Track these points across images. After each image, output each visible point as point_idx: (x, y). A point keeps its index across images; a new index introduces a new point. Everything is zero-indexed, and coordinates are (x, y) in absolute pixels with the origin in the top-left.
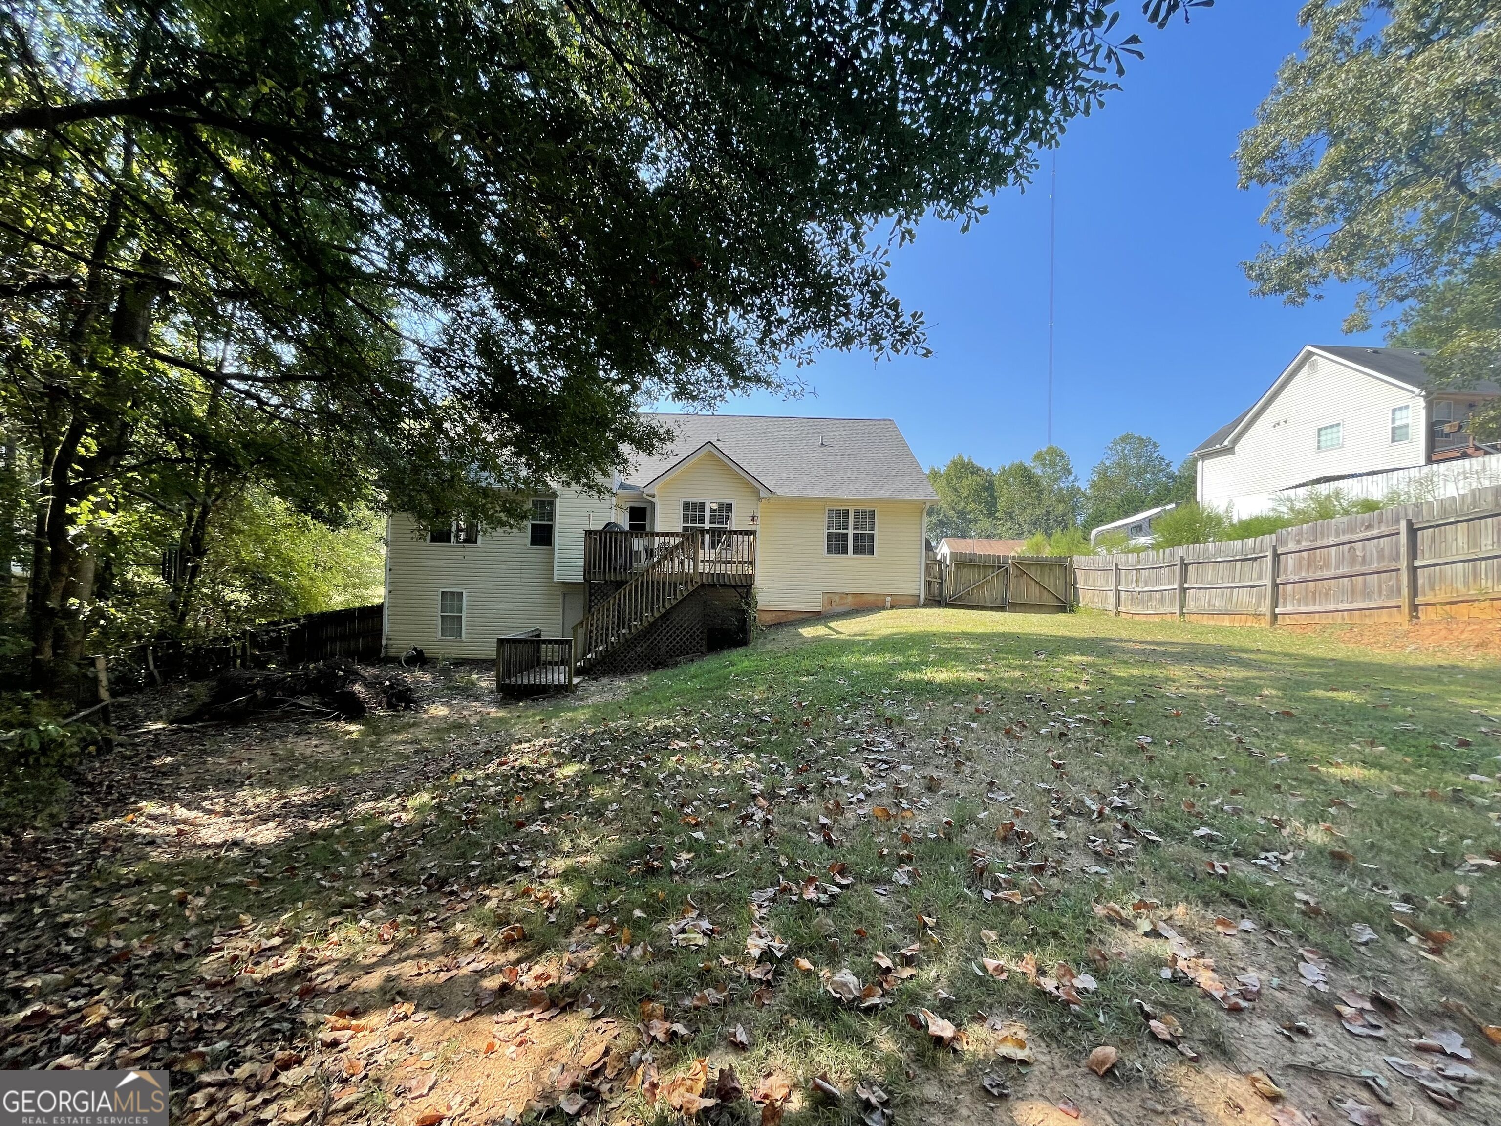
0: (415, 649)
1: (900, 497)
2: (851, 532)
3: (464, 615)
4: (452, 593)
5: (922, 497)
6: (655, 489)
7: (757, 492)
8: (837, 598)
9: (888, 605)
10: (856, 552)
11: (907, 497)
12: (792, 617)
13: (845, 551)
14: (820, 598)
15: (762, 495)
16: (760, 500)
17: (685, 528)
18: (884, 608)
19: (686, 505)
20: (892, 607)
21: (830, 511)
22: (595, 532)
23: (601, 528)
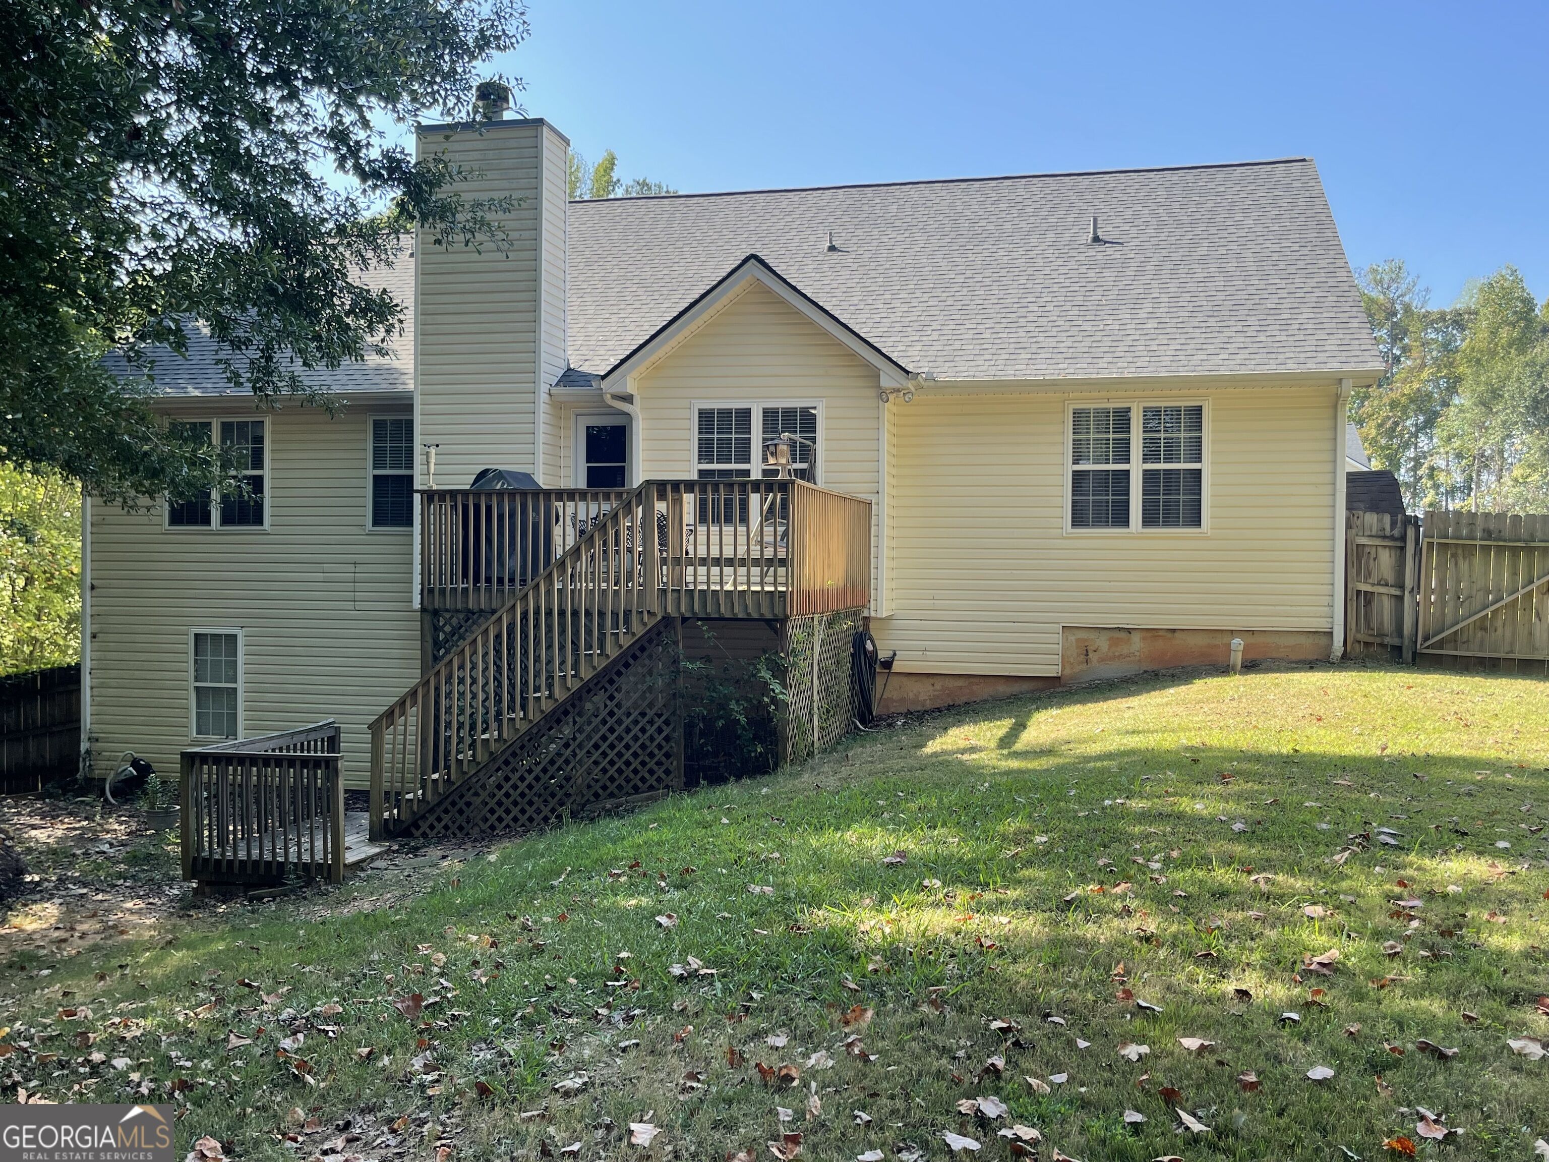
0: (135, 763)
1: (1271, 368)
2: (1136, 468)
3: (240, 686)
4: (213, 636)
5: (1334, 366)
6: (630, 383)
7: (874, 375)
8: (1102, 643)
9: (1237, 658)
10: (1149, 520)
11: (1292, 367)
12: (984, 691)
13: (1121, 518)
14: (1055, 642)
15: (886, 382)
16: (882, 395)
17: (701, 472)
18: (1224, 670)
19: (706, 418)
20: (1251, 666)
21: (1079, 417)
22: (453, 494)
23: (464, 482)
